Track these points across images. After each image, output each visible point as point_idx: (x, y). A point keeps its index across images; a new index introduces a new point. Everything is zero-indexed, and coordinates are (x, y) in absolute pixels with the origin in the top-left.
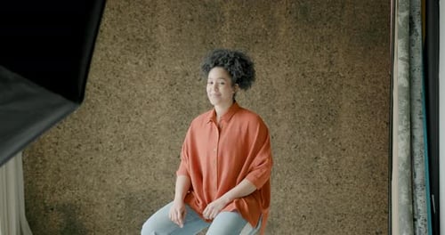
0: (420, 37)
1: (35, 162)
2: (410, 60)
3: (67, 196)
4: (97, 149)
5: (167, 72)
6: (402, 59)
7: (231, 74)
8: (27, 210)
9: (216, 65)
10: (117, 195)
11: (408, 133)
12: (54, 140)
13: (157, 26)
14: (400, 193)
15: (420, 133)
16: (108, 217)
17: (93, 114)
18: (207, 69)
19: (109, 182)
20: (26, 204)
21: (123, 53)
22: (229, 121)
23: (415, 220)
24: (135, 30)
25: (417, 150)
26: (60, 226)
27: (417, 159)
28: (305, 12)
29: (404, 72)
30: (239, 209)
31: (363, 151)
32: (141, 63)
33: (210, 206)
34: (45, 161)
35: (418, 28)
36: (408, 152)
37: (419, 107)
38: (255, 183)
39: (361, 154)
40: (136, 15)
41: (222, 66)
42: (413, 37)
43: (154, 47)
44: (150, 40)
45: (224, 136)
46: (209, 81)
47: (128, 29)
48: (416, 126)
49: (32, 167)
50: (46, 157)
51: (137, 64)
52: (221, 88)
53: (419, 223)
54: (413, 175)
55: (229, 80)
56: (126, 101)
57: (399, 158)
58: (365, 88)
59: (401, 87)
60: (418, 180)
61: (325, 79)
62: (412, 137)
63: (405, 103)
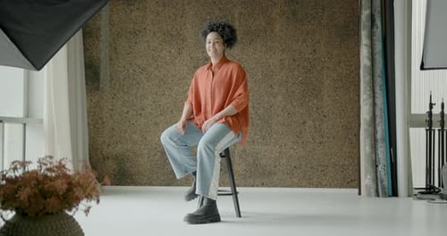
0: (380, 29)
1: (97, 123)
2: (372, 47)
3: (119, 149)
4: (141, 115)
5: (192, 58)
6: (366, 45)
7: (222, 36)
8: (90, 158)
9: (212, 31)
10: (156, 148)
11: (371, 101)
12: (110, 107)
13: (185, 24)
14: (365, 145)
15: (381, 100)
16: (148, 165)
17: (138, 89)
18: (205, 35)
19: (149, 138)
20: (90, 154)
21: (161, 45)
22: (219, 68)
23: (377, 166)
24: (169, 27)
25: (378, 113)
26: (114, 170)
27: (378, 120)
28: (294, 13)
29: (367, 55)
30: (227, 122)
31: (340, 117)
32: (173, 51)
33: (205, 122)
34: (103, 123)
35: (378, 22)
36: (371, 114)
37: (379, 81)
38: (236, 107)
39: (338, 120)
40: (170, 17)
41: (217, 31)
42: (375, 29)
43: (183, 40)
44: (180, 35)
45: (216, 77)
46: (207, 41)
47: (165, 27)
48: (377, 95)
49: (94, 127)
50: (105, 120)
51: (170, 52)
52: (217, 46)
53: (380, 168)
54: (375, 133)
55: (221, 40)
56: (162, 79)
57: (365, 120)
58: (341, 71)
59: (365, 66)
60: (379, 136)
61: (310, 62)
62: (374, 104)
63: (368, 78)
